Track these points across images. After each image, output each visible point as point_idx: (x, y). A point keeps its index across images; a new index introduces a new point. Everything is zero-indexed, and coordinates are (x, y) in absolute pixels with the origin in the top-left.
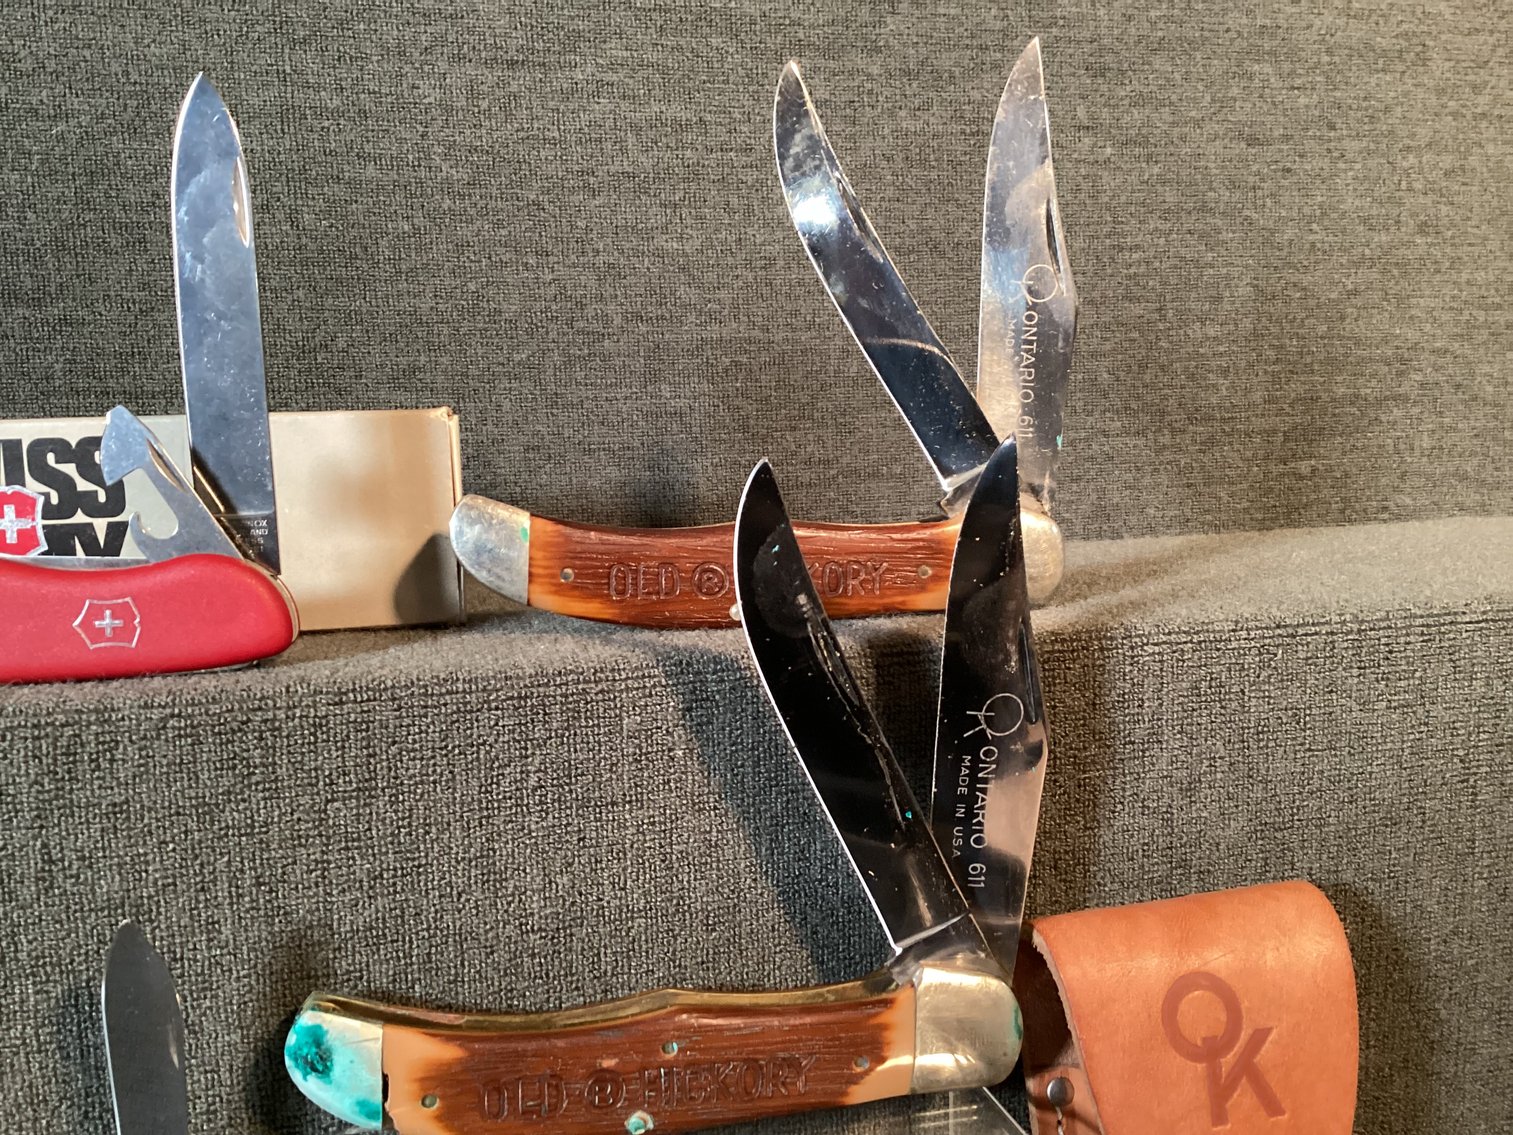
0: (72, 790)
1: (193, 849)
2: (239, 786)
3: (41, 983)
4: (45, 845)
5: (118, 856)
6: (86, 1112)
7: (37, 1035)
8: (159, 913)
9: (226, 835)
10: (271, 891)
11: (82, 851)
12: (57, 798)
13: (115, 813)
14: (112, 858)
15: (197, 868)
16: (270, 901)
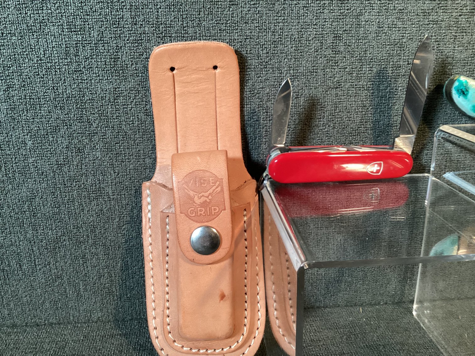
0: (389, 4)
1: (420, 27)
2: (436, 7)
3: (371, 67)
4: (379, 22)
5: (398, 28)
6: (376, 111)
7: (367, 85)
8: (406, 48)
9: (430, 23)
10: (439, 44)
11: (389, 24)
12: (384, 6)
13: (400, 13)
14: (396, 28)
15: (420, 34)
16: (437, 47)
